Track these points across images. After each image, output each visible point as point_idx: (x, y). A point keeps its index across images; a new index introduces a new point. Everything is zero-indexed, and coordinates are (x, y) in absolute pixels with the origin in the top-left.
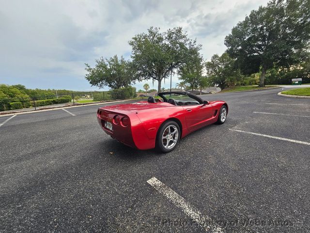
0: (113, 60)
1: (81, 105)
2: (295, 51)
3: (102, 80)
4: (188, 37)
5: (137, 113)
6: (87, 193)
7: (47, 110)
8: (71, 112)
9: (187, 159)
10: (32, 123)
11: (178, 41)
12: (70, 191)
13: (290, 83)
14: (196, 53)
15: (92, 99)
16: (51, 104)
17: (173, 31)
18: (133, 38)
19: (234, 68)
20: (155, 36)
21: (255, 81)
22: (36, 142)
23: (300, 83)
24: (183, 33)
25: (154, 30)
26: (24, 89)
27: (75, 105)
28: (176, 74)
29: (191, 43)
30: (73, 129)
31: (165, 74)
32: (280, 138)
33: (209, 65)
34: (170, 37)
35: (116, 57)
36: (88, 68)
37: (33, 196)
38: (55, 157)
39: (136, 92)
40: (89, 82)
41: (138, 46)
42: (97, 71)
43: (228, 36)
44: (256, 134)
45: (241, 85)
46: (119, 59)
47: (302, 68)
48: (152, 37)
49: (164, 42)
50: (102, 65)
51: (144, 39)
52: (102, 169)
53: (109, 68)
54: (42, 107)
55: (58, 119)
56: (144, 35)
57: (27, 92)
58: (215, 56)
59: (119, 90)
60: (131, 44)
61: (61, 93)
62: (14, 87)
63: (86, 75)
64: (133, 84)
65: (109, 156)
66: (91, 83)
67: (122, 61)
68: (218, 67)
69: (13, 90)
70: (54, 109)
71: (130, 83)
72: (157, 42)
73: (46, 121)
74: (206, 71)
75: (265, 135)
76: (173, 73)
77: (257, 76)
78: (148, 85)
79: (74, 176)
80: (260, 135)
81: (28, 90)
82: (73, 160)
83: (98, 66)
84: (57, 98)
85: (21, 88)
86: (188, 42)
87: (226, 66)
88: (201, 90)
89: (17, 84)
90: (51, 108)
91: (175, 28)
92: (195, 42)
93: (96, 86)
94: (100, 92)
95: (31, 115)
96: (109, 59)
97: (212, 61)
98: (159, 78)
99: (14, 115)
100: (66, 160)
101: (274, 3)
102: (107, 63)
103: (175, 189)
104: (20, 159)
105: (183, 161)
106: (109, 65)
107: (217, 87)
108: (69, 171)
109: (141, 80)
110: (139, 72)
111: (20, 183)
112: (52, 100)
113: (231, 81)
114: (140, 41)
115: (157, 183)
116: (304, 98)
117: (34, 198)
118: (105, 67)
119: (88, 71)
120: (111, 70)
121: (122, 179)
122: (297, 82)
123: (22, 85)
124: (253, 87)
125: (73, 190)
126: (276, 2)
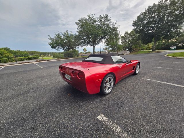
0: (65, 34)
1: (46, 61)
2: (173, 30)
3: (58, 45)
4: (111, 21)
5: (89, 70)
6: (56, 128)
7: (24, 64)
8: (40, 65)
9: (121, 100)
10: (14, 72)
11: (105, 23)
12: (43, 125)
13: (169, 49)
14: (116, 30)
15: (52, 57)
16: (26, 60)
17: (103, 17)
18: (78, 20)
19: (138, 40)
20: (91, 19)
21: (149, 48)
22: (17, 86)
23: (175, 49)
24: (109, 18)
25: (91, 16)
26: (10, 50)
27: (42, 61)
28: (104, 43)
29: (113, 24)
30: (42, 77)
31: (97, 43)
32: (176, 85)
33: (123, 38)
34: (100, 20)
35: (67, 31)
36: (50, 38)
37: (16, 130)
38: (31, 97)
39: (78, 53)
40: (51, 46)
41: (81, 25)
42: (56, 40)
43: (135, 20)
44: (160, 82)
45: (142, 50)
46: (69, 33)
47: (176, 41)
48: (89, 20)
49: (97, 23)
50: (59, 37)
51: (85, 21)
52: (64, 107)
53: (63, 38)
54: (21, 62)
55: (32, 70)
56: (85, 18)
57: (11, 52)
58: (127, 33)
59: (69, 52)
60: (77, 24)
61: (33, 53)
62: (3, 49)
63: (49, 42)
64: (78, 48)
65: (68, 97)
66: (52, 47)
67: (71, 34)
68: (128, 39)
69: (2, 51)
70: (29, 63)
71: (76, 48)
72: (93, 23)
73: (23, 71)
74: (121, 41)
75: (166, 83)
76: (102, 42)
77: (151, 45)
78: (86, 49)
79: (45, 113)
80: (163, 82)
81: (12, 51)
82: (44, 100)
83: (56, 37)
84: (30, 56)
85: (8, 49)
86: (111, 24)
87: (133, 39)
88: (117, 52)
89: (5, 47)
90: (27, 63)
91: (104, 15)
92: (116, 23)
93: (55, 49)
94: (57, 53)
95: (14, 67)
96: (63, 33)
97: (125, 36)
98: (94, 45)
99: (3, 67)
100: (39, 100)
101: (162, 2)
102: (61, 35)
103: (118, 124)
104: (6, 100)
105: (118, 102)
106: (63, 36)
107: (127, 51)
108: (42, 109)
109: (82, 46)
110: (82, 41)
111: (6, 118)
112: (27, 57)
113: (136, 48)
114: (82, 22)
115: (105, 119)
116: (181, 58)
117: (17, 132)
118: (60, 37)
119: (50, 40)
120: (64, 39)
121: (79, 115)
122: (173, 49)
123: (8, 48)
124: (149, 51)
125: (46, 125)
126: (163, 1)
